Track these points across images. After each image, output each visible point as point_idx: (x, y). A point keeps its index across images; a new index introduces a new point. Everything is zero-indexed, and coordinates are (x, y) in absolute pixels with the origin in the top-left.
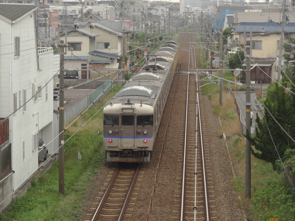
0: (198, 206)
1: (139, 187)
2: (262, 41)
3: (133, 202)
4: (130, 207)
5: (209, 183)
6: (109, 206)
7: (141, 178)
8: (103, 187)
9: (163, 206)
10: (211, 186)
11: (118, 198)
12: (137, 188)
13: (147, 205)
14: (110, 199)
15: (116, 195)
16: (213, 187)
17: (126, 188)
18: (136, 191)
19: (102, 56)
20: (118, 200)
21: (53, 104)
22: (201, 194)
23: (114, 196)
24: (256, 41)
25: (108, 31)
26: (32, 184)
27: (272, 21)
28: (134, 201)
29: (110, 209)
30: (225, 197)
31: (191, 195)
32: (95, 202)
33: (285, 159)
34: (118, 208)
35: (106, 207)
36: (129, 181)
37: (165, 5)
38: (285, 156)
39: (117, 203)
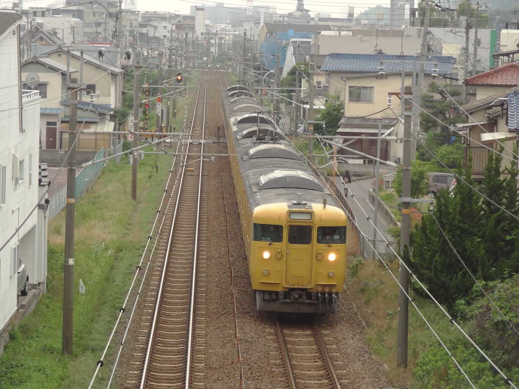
0: (318, 380)
1: (204, 345)
2: (373, 87)
3: (199, 372)
4: (196, 380)
5: (326, 340)
6: (159, 377)
7: (201, 328)
8: (138, 344)
9: (258, 379)
10: (331, 345)
11: (170, 364)
12: (200, 346)
13: (228, 376)
14: (157, 366)
15: (165, 358)
16: (335, 346)
17: (180, 347)
18: (199, 351)
19: (84, 109)
20: (172, 367)
21: (37, 193)
22: (319, 359)
23: (162, 361)
24: (364, 88)
25: (94, 63)
26: (10, 335)
27: (383, 52)
28: (201, 369)
29: (161, 382)
30: (363, 364)
31: (299, 360)
32: (132, 370)
33: (473, 299)
34: (174, 381)
35: (153, 380)
36: (181, 334)
37: (168, 19)
38: (472, 294)
39: (172, 373)
